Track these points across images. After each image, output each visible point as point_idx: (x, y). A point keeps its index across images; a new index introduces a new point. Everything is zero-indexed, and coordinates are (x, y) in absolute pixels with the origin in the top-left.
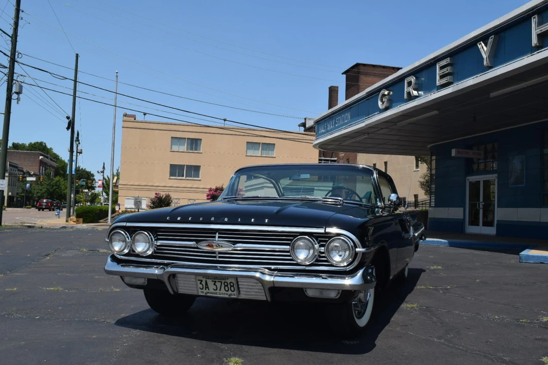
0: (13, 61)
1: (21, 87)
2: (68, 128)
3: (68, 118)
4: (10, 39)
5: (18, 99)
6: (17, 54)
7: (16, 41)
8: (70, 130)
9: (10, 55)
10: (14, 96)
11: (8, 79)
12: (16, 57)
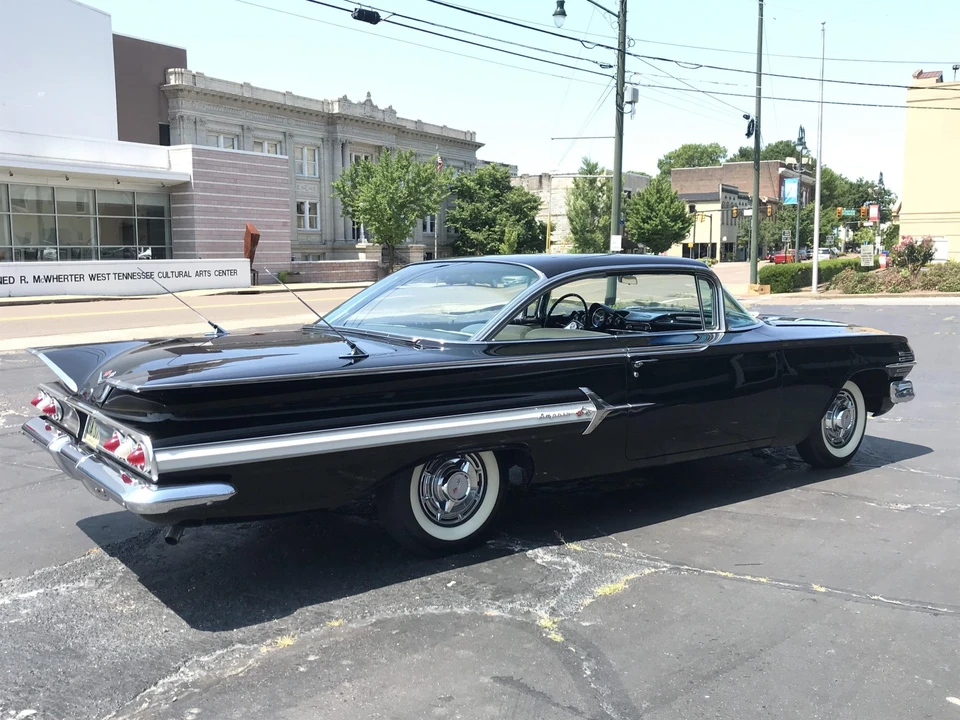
0: (622, 53)
1: (635, 93)
2: (749, 134)
3: (747, 117)
4: (616, 19)
5: (632, 112)
6: (627, 40)
7: (625, 21)
8: (753, 136)
9: (617, 47)
10: (627, 108)
11: (617, 84)
12: (627, 46)
